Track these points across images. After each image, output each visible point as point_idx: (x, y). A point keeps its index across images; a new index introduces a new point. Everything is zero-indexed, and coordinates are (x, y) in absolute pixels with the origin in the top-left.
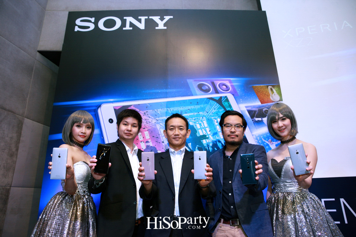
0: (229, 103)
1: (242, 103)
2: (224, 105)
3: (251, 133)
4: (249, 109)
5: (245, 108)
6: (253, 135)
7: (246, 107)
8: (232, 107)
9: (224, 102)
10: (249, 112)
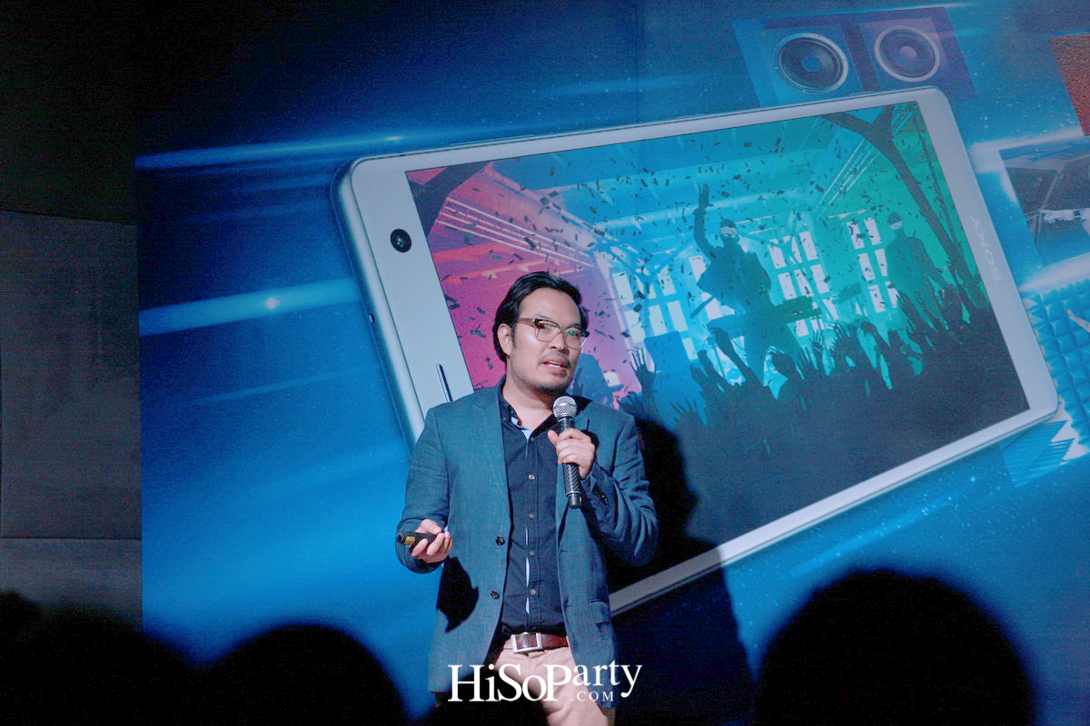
0: (923, 140)
1: (989, 136)
2: (900, 148)
3: (1018, 284)
4: (1019, 163)
5: (999, 156)
6: (1023, 295)
7: (1006, 155)
8: (937, 160)
9: (900, 132)
10: (1018, 178)
